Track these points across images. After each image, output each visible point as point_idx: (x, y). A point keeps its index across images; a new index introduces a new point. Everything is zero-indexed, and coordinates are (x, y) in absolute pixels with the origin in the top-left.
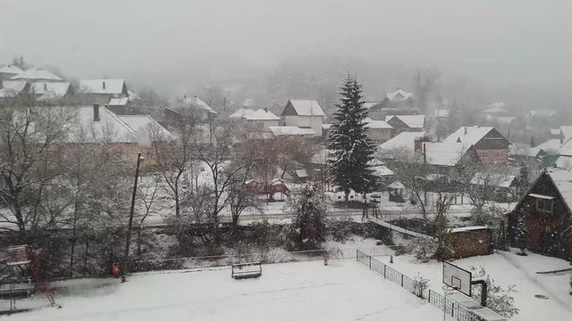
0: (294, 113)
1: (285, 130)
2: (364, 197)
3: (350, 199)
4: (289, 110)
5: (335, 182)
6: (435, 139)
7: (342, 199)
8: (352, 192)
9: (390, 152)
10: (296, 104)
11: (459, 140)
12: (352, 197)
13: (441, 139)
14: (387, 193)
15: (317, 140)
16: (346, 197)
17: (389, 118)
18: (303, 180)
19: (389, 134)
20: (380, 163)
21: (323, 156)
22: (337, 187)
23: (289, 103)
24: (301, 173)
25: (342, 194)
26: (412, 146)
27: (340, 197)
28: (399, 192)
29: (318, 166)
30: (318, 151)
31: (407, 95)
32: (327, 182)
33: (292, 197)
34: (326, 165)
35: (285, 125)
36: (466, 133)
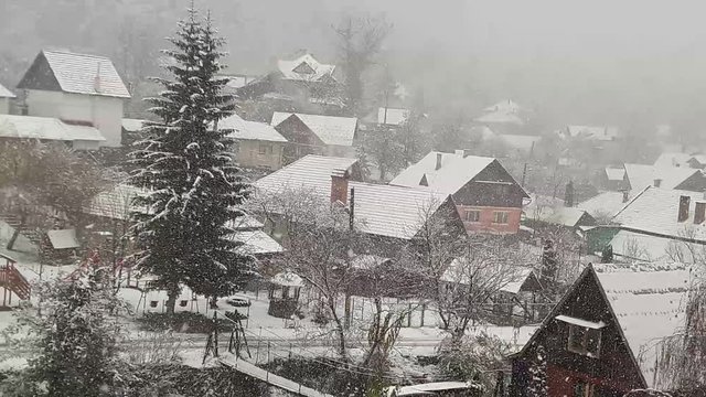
0: (53, 85)
1: (25, 126)
2: (213, 305)
3: (178, 308)
4: (39, 76)
5: (145, 267)
6: (375, 175)
7: (161, 308)
8: (186, 292)
9: (276, 199)
10: (59, 63)
11: (424, 182)
12: (184, 303)
13: (389, 175)
14: (264, 296)
15: (109, 157)
16: (170, 304)
17: (279, 117)
18: (64, 256)
19: (276, 156)
20: (254, 223)
21: (120, 198)
22: (149, 278)
23: (41, 59)
24: (62, 239)
25: (162, 296)
26: (325, 189)
27: (154, 304)
28: (291, 294)
29: (106, 222)
30: (109, 184)
31: (322, 69)
32: (128, 265)
33: (35, 300)
34: (126, 223)
35: (25, 113)
36: (439, 166)
